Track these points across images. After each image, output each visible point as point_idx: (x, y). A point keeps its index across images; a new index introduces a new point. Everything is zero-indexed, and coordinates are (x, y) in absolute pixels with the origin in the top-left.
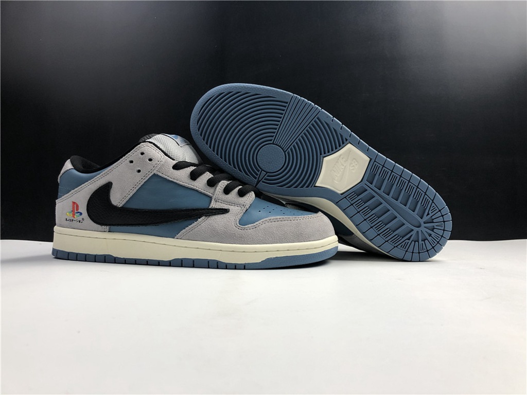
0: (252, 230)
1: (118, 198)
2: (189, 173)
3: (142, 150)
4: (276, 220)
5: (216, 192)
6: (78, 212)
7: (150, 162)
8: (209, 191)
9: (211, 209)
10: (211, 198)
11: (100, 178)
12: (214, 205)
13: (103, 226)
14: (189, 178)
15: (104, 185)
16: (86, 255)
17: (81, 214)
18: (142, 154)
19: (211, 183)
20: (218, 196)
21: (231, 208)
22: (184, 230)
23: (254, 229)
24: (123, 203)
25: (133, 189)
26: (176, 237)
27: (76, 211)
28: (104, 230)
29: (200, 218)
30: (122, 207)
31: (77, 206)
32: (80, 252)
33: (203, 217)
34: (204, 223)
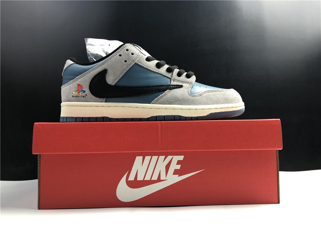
0: (199, 97)
1: (111, 80)
2: (156, 64)
3: (127, 48)
4: (212, 91)
5: (174, 75)
6: (83, 91)
7: (132, 55)
8: (169, 75)
9: (172, 85)
10: (170, 79)
11: (98, 67)
12: (173, 83)
13: (101, 99)
14: (156, 67)
15: (101, 72)
16: (89, 118)
17: (84, 92)
18: (127, 50)
19: (169, 70)
20: (175, 78)
21: (184, 84)
22: (156, 98)
23: (200, 96)
24: (115, 82)
25: (121, 73)
26: (151, 103)
27: (80, 90)
28: (101, 101)
29: (166, 91)
30: (115, 85)
31: (81, 87)
32: (85, 117)
33: (168, 90)
34: (169, 94)
